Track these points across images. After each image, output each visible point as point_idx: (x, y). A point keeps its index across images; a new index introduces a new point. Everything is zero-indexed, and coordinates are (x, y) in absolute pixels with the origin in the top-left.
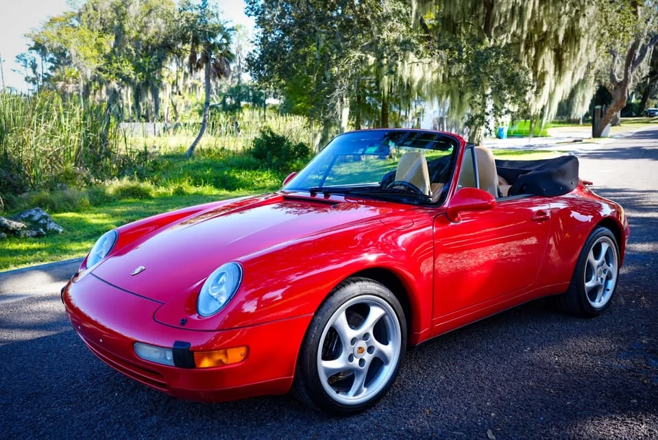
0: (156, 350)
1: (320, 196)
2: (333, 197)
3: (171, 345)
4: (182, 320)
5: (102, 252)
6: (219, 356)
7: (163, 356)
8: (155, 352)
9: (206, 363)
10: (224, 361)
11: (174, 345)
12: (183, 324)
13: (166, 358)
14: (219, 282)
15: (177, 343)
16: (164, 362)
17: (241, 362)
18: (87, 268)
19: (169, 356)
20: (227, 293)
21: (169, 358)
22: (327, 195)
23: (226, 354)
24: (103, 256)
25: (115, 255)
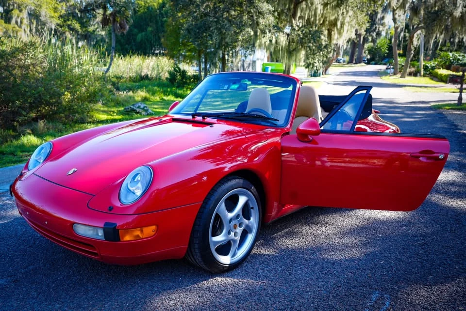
0: (90, 228)
1: (199, 118)
2: (208, 120)
3: (102, 225)
4: (110, 207)
5: (41, 158)
6: (137, 232)
7: (95, 233)
8: (90, 230)
9: (127, 238)
10: (141, 236)
11: (104, 225)
12: (110, 210)
13: (98, 234)
14: (135, 180)
15: (106, 224)
16: (95, 237)
17: (152, 236)
18: (29, 170)
19: (101, 233)
20: (142, 188)
21: (100, 234)
22: (204, 119)
23: (142, 231)
24: (42, 161)
25: (51, 161)
